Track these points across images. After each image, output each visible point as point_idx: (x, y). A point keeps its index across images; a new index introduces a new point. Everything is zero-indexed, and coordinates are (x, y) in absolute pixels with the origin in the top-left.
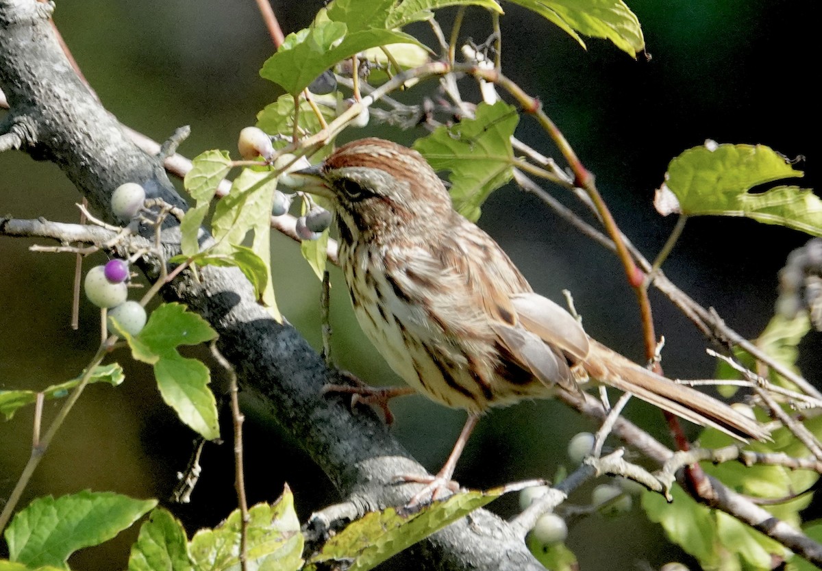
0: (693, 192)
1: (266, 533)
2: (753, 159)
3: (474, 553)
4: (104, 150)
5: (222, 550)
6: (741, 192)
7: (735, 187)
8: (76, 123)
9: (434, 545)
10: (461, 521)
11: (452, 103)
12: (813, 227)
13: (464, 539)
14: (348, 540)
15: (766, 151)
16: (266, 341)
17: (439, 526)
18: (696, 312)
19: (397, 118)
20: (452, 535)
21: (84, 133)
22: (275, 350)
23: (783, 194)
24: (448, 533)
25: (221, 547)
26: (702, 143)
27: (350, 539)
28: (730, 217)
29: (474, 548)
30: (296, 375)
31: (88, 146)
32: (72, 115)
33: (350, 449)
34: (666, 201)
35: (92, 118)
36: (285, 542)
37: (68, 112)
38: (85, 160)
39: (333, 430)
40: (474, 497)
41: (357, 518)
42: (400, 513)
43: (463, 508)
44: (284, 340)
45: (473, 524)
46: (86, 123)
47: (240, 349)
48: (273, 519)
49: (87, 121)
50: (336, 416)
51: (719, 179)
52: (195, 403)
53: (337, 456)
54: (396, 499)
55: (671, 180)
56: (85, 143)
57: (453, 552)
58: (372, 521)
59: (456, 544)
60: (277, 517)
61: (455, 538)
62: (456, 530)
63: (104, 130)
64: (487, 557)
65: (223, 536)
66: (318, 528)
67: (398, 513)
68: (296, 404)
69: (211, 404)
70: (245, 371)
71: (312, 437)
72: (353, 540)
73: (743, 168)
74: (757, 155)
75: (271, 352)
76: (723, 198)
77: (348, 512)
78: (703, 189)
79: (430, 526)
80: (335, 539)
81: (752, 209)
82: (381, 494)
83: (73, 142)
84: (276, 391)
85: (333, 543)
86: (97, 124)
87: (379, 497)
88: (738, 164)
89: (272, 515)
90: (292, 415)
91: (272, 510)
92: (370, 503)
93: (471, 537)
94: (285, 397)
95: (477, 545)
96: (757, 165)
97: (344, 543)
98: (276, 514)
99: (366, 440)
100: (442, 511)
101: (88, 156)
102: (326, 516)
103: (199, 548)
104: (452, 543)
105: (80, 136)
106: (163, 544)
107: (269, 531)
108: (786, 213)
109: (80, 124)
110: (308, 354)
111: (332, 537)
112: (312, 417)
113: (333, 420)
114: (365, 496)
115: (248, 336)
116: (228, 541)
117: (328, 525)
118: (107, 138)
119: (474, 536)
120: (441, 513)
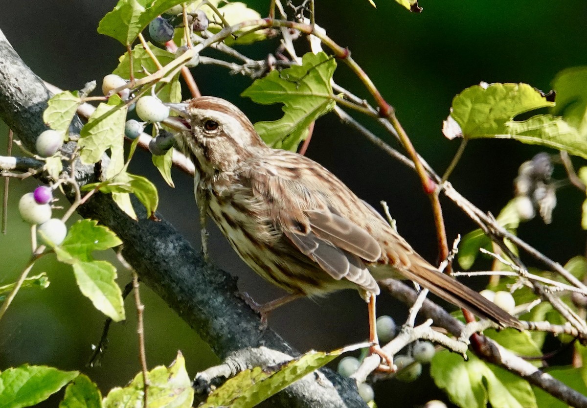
0: (471, 120)
1: (161, 390)
2: (516, 93)
3: (320, 401)
4: (32, 100)
5: (128, 404)
6: (508, 119)
7: (504, 116)
8: (9, 80)
9: (290, 396)
10: (310, 376)
11: (290, 58)
12: (564, 146)
13: (313, 391)
14: (226, 392)
15: (526, 87)
16: (159, 243)
17: (293, 380)
18: (477, 215)
19: (248, 70)
20: (303, 388)
21: (15, 88)
22: (165, 250)
23: (540, 121)
24: (301, 386)
25: (128, 402)
26: (478, 83)
27: (228, 391)
28: (501, 139)
29: (321, 398)
30: (182, 268)
31: (19, 97)
32: (7, 74)
33: (224, 323)
34: (451, 129)
35: (22, 76)
36: (176, 397)
37: (3, 71)
38: (17, 108)
39: (211, 310)
40: (320, 357)
41: (231, 376)
42: (265, 370)
43: (311, 365)
44: (172, 242)
45: (319, 379)
46: (17, 80)
47: (138, 249)
48: (170, 378)
49: (18, 78)
50: (213, 299)
51: (491, 110)
52: (106, 294)
53: (214, 329)
54: (260, 361)
55: (455, 112)
56: (17, 95)
57: (305, 401)
58: (244, 377)
59: (307, 394)
60: (173, 376)
61: (306, 390)
62: (307, 384)
63: (31, 85)
64: (330, 404)
65: (129, 393)
66: (202, 384)
67: (263, 371)
68: (182, 290)
69: (117, 294)
70: (143, 266)
71: (195, 315)
72: (230, 392)
73: (509, 101)
74: (519, 91)
75: (162, 251)
76: (494, 125)
77: (224, 372)
78: (479, 119)
79: (286, 379)
80: (216, 392)
81: (517, 132)
82: (249, 358)
83: (7, 94)
84: (166, 281)
85: (214, 395)
86: (26, 81)
87: (247, 359)
88: (505, 98)
89: (168, 375)
90: (179, 298)
91: (168, 372)
92: (241, 365)
93: (318, 389)
94: (174, 285)
95: (323, 395)
96: (519, 99)
97: (224, 395)
98: (172, 374)
99: (235, 316)
100: (295, 368)
101: (19, 105)
102: (207, 375)
103: (113, 402)
104: (304, 393)
105: (13, 90)
106: (83, 401)
107: (164, 389)
108: (543, 136)
109: (13, 81)
110: (190, 252)
111: (213, 390)
112: (195, 300)
113: (210, 302)
114: (237, 359)
115: (144, 239)
116: (133, 397)
117: (209, 382)
118: (34, 91)
119: (320, 388)
120: (294, 370)
